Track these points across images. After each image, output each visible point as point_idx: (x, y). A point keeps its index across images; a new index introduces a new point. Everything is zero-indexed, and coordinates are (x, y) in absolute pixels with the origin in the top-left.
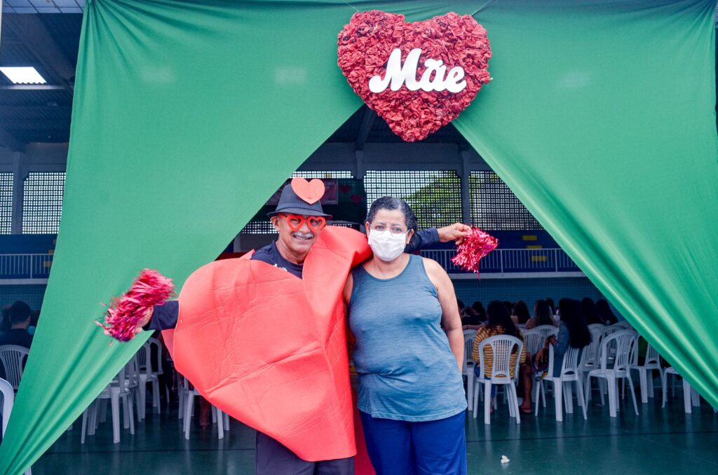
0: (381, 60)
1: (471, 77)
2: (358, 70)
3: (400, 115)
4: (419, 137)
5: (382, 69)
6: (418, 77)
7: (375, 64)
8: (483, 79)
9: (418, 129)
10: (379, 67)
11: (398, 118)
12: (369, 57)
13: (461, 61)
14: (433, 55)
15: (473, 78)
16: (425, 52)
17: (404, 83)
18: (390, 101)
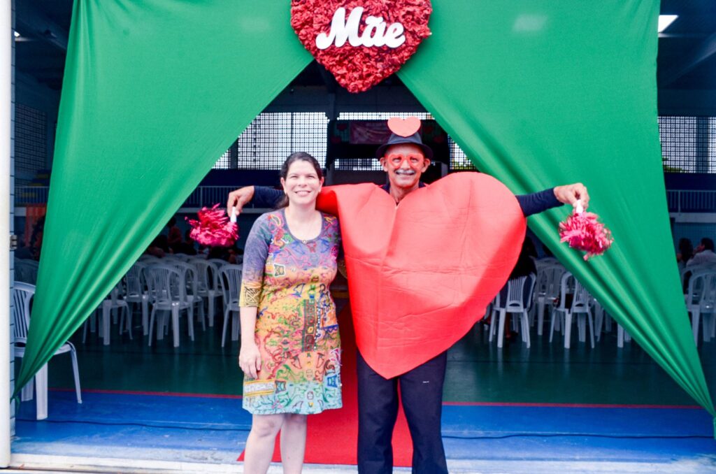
0: (326, 18)
1: (411, 33)
2: (307, 28)
3: (344, 68)
4: (361, 88)
5: (327, 27)
6: (360, 33)
7: (321, 22)
8: (422, 35)
9: (361, 82)
10: (326, 25)
11: (344, 71)
12: (317, 17)
13: (400, 18)
14: (374, 13)
15: (413, 33)
16: (367, 10)
17: (348, 40)
18: (336, 56)
